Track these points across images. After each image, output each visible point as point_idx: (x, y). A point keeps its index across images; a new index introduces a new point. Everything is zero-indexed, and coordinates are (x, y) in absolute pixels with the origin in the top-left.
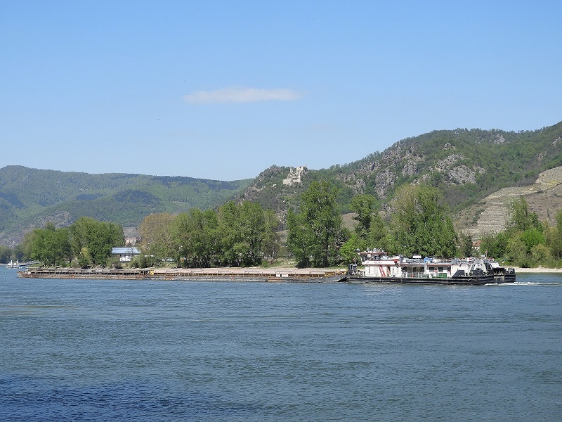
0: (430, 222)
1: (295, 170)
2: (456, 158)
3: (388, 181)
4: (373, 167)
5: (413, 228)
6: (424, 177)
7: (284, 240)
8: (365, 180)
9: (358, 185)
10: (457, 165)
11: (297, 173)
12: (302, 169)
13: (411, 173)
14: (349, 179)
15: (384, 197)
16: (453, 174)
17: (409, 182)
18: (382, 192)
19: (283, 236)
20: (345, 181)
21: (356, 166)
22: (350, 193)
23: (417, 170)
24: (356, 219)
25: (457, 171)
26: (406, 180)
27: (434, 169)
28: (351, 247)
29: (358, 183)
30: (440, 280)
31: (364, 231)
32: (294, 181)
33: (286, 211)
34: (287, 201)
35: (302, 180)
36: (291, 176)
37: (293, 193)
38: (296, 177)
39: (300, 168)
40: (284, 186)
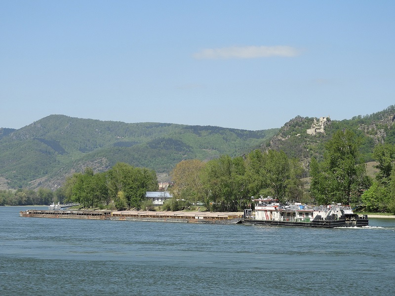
1: (318, 120)
4: (394, 118)
7: (308, 187)
8: (386, 130)
9: (379, 135)
11: (320, 124)
12: (325, 120)
14: (370, 129)
19: (307, 183)
20: (366, 131)
21: (377, 117)
22: (371, 143)
24: (377, 167)
28: (372, 194)
29: (379, 133)
30: (305, 224)
31: (384, 179)
32: (318, 131)
33: (309, 159)
34: (311, 149)
35: (325, 130)
36: (314, 126)
37: (317, 142)
38: (319, 127)
39: (324, 118)
40: (308, 136)
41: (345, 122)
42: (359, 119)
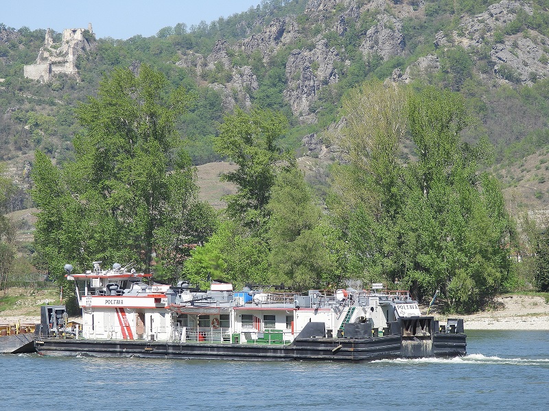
0: (437, 188)
1: (57, 38)
2: (513, 11)
3: (321, 74)
4: (281, 33)
5: (393, 204)
6: (424, 62)
7: (27, 237)
8: (256, 69)
9: (237, 84)
10: (516, 30)
11: (64, 48)
12: (78, 36)
13: (386, 51)
14: (211, 66)
15: (312, 119)
16: (504, 55)
17: (382, 76)
18: (305, 103)
19: (23, 225)
20: (199, 70)
21: (231, 28)
22: (214, 105)
23: (403, 43)
24: (231, 178)
25: (515, 45)
26: (372, 70)
27: (451, 41)
28: (218, 258)
29: (236, 77)
30: (265, 350)
31: (252, 213)
32: (56, 69)
33: (32, 154)
34: (37, 125)
35: (77, 66)
36: (46, 54)
37: (54, 104)
38: (60, 59)
39: (74, 31)
40: (26, 85)
41: (138, 44)
42: (179, 34)
